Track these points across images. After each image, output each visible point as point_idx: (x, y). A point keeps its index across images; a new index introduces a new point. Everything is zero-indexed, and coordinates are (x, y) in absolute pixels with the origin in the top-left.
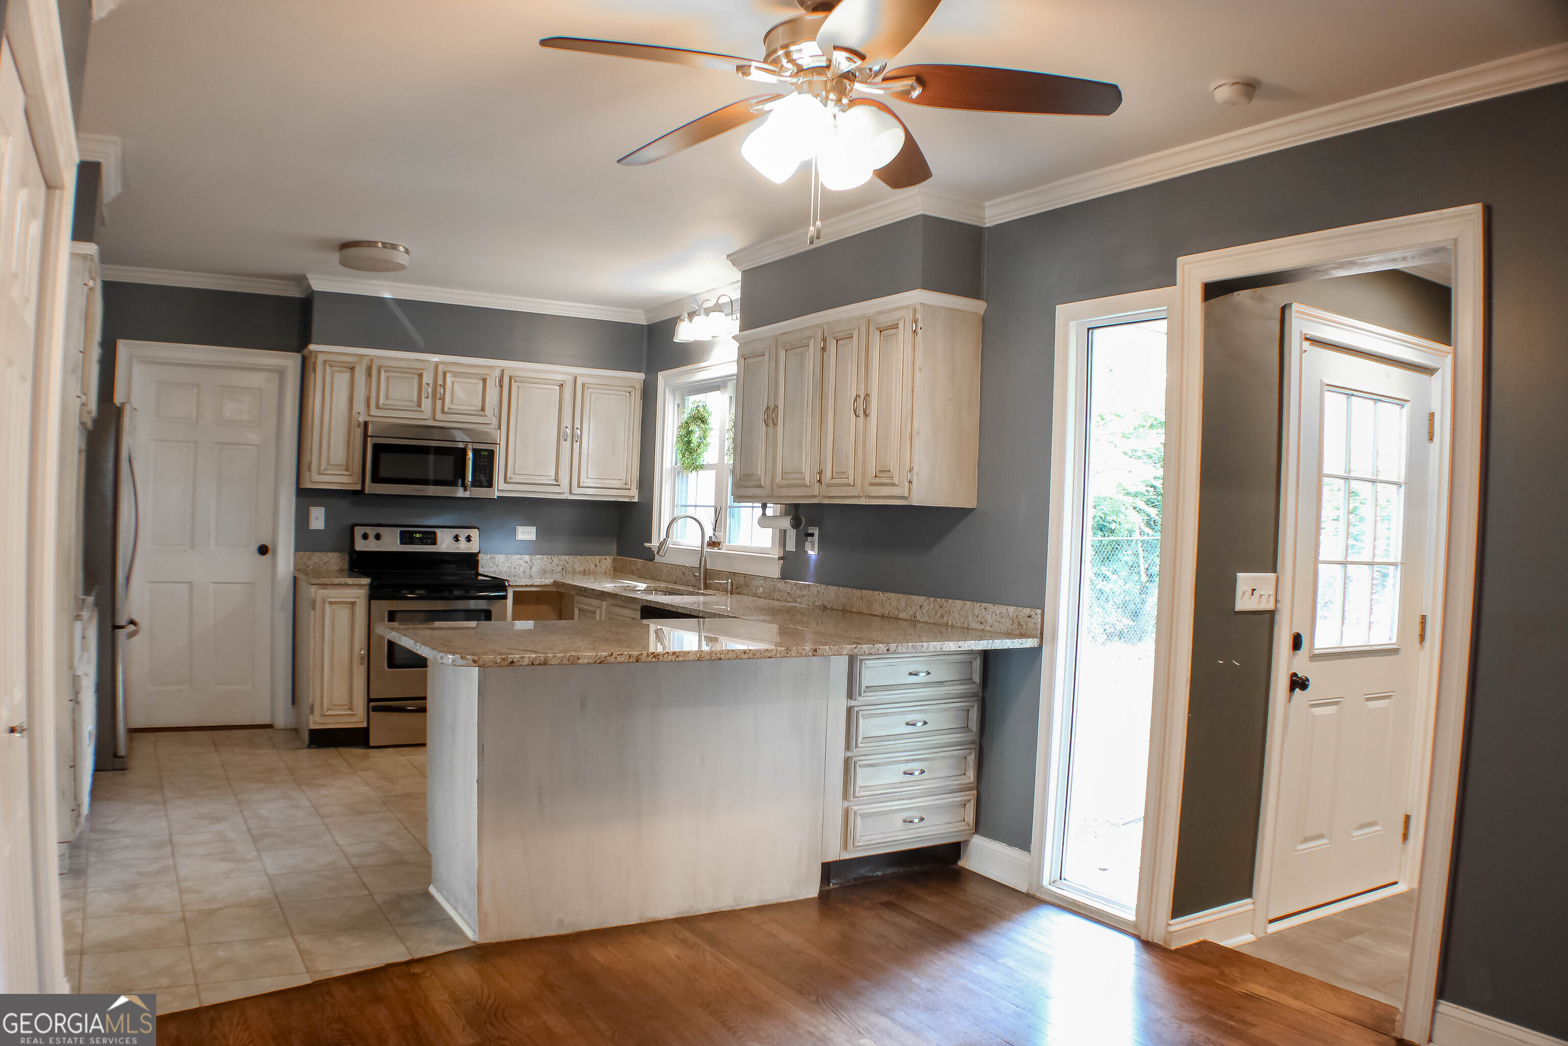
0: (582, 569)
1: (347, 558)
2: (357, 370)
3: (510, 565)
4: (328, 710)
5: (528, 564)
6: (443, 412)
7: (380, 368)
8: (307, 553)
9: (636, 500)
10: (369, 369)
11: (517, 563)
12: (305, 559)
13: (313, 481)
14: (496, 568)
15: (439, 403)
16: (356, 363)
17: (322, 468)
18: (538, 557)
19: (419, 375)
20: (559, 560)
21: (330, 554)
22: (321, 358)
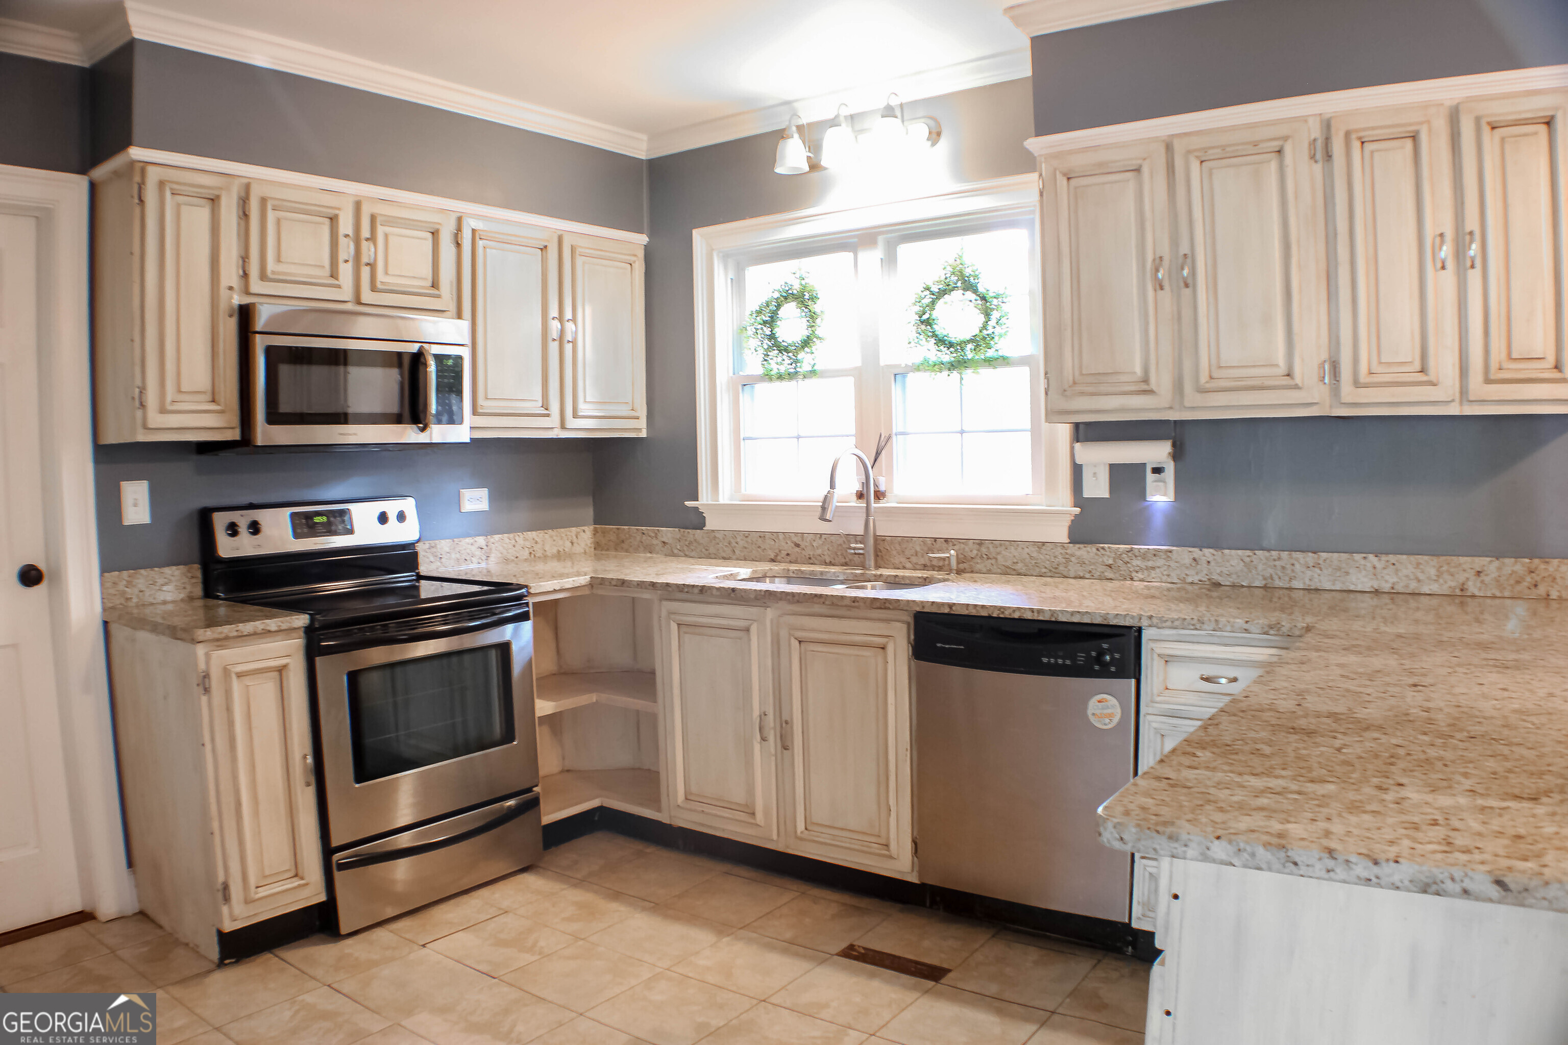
0: (555, 550)
1: (199, 574)
2: (224, 201)
3: (458, 556)
4: (257, 887)
5: (483, 551)
6: (374, 289)
7: (263, 201)
8: (125, 574)
9: (644, 434)
10: (244, 201)
11: (468, 551)
12: (121, 586)
13: (151, 426)
14: (439, 564)
15: (365, 272)
16: (220, 188)
17: (169, 398)
18: (497, 537)
19: (331, 219)
20: (525, 539)
21: (168, 571)
22: (153, 175)
